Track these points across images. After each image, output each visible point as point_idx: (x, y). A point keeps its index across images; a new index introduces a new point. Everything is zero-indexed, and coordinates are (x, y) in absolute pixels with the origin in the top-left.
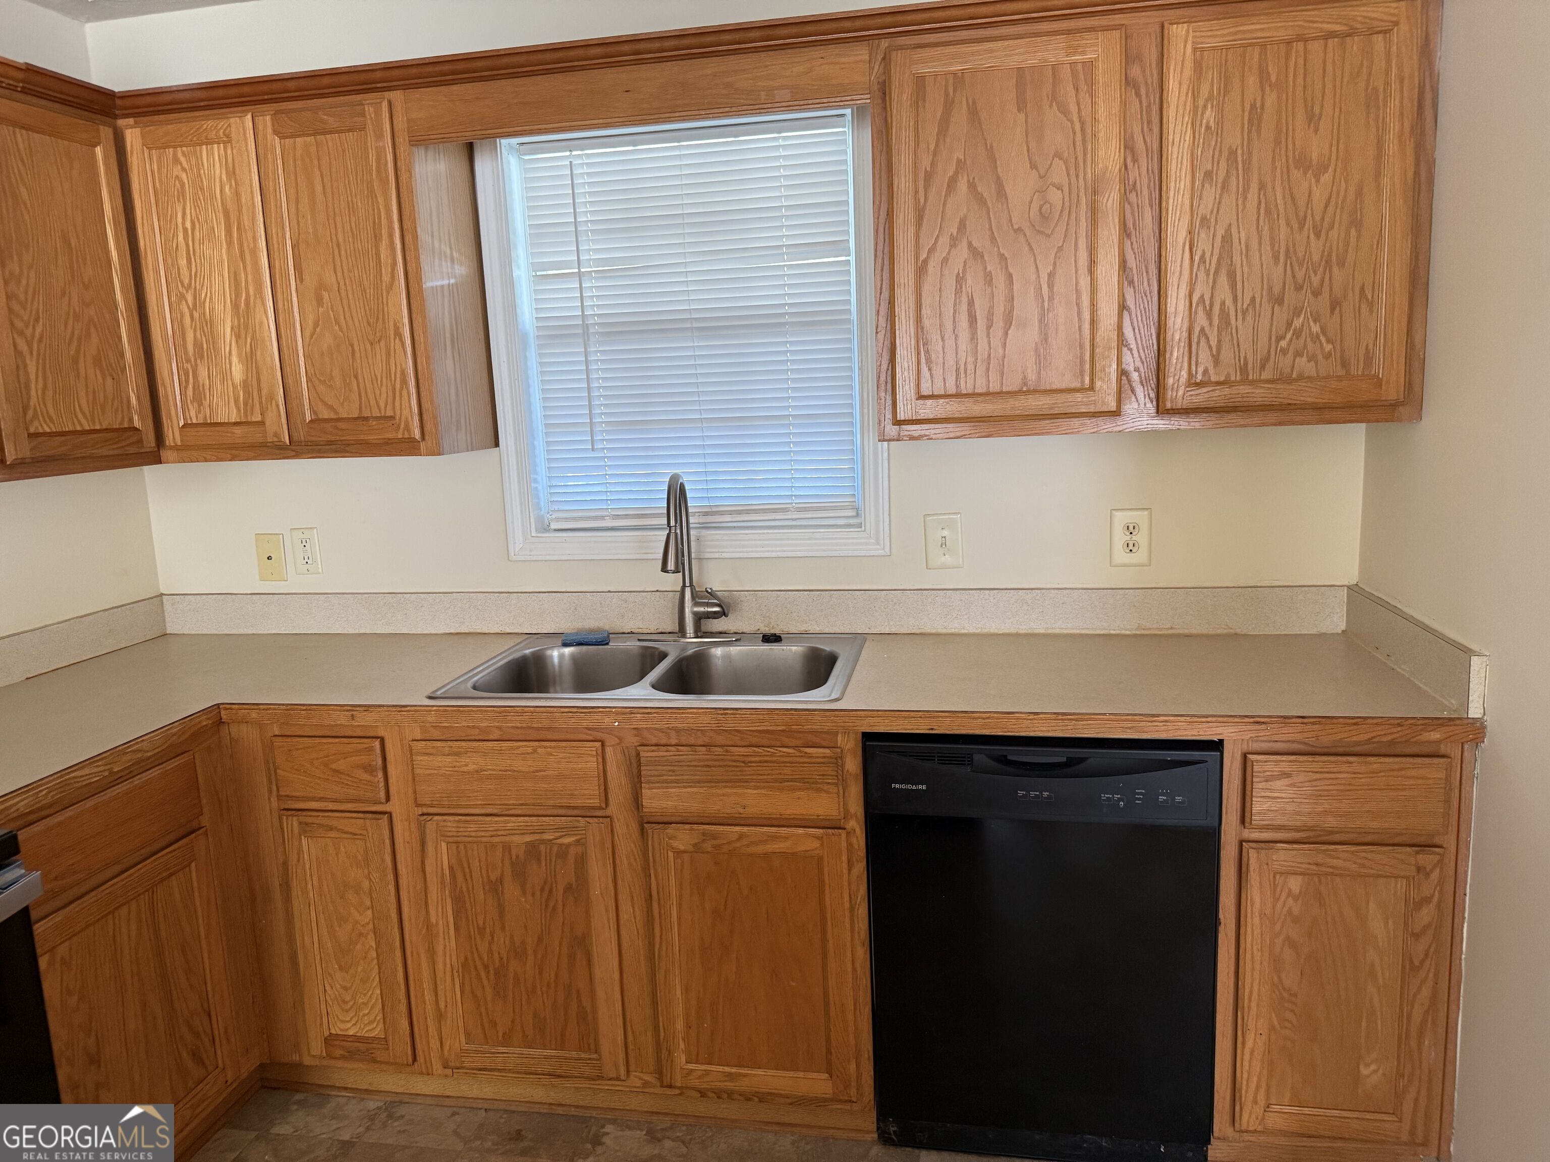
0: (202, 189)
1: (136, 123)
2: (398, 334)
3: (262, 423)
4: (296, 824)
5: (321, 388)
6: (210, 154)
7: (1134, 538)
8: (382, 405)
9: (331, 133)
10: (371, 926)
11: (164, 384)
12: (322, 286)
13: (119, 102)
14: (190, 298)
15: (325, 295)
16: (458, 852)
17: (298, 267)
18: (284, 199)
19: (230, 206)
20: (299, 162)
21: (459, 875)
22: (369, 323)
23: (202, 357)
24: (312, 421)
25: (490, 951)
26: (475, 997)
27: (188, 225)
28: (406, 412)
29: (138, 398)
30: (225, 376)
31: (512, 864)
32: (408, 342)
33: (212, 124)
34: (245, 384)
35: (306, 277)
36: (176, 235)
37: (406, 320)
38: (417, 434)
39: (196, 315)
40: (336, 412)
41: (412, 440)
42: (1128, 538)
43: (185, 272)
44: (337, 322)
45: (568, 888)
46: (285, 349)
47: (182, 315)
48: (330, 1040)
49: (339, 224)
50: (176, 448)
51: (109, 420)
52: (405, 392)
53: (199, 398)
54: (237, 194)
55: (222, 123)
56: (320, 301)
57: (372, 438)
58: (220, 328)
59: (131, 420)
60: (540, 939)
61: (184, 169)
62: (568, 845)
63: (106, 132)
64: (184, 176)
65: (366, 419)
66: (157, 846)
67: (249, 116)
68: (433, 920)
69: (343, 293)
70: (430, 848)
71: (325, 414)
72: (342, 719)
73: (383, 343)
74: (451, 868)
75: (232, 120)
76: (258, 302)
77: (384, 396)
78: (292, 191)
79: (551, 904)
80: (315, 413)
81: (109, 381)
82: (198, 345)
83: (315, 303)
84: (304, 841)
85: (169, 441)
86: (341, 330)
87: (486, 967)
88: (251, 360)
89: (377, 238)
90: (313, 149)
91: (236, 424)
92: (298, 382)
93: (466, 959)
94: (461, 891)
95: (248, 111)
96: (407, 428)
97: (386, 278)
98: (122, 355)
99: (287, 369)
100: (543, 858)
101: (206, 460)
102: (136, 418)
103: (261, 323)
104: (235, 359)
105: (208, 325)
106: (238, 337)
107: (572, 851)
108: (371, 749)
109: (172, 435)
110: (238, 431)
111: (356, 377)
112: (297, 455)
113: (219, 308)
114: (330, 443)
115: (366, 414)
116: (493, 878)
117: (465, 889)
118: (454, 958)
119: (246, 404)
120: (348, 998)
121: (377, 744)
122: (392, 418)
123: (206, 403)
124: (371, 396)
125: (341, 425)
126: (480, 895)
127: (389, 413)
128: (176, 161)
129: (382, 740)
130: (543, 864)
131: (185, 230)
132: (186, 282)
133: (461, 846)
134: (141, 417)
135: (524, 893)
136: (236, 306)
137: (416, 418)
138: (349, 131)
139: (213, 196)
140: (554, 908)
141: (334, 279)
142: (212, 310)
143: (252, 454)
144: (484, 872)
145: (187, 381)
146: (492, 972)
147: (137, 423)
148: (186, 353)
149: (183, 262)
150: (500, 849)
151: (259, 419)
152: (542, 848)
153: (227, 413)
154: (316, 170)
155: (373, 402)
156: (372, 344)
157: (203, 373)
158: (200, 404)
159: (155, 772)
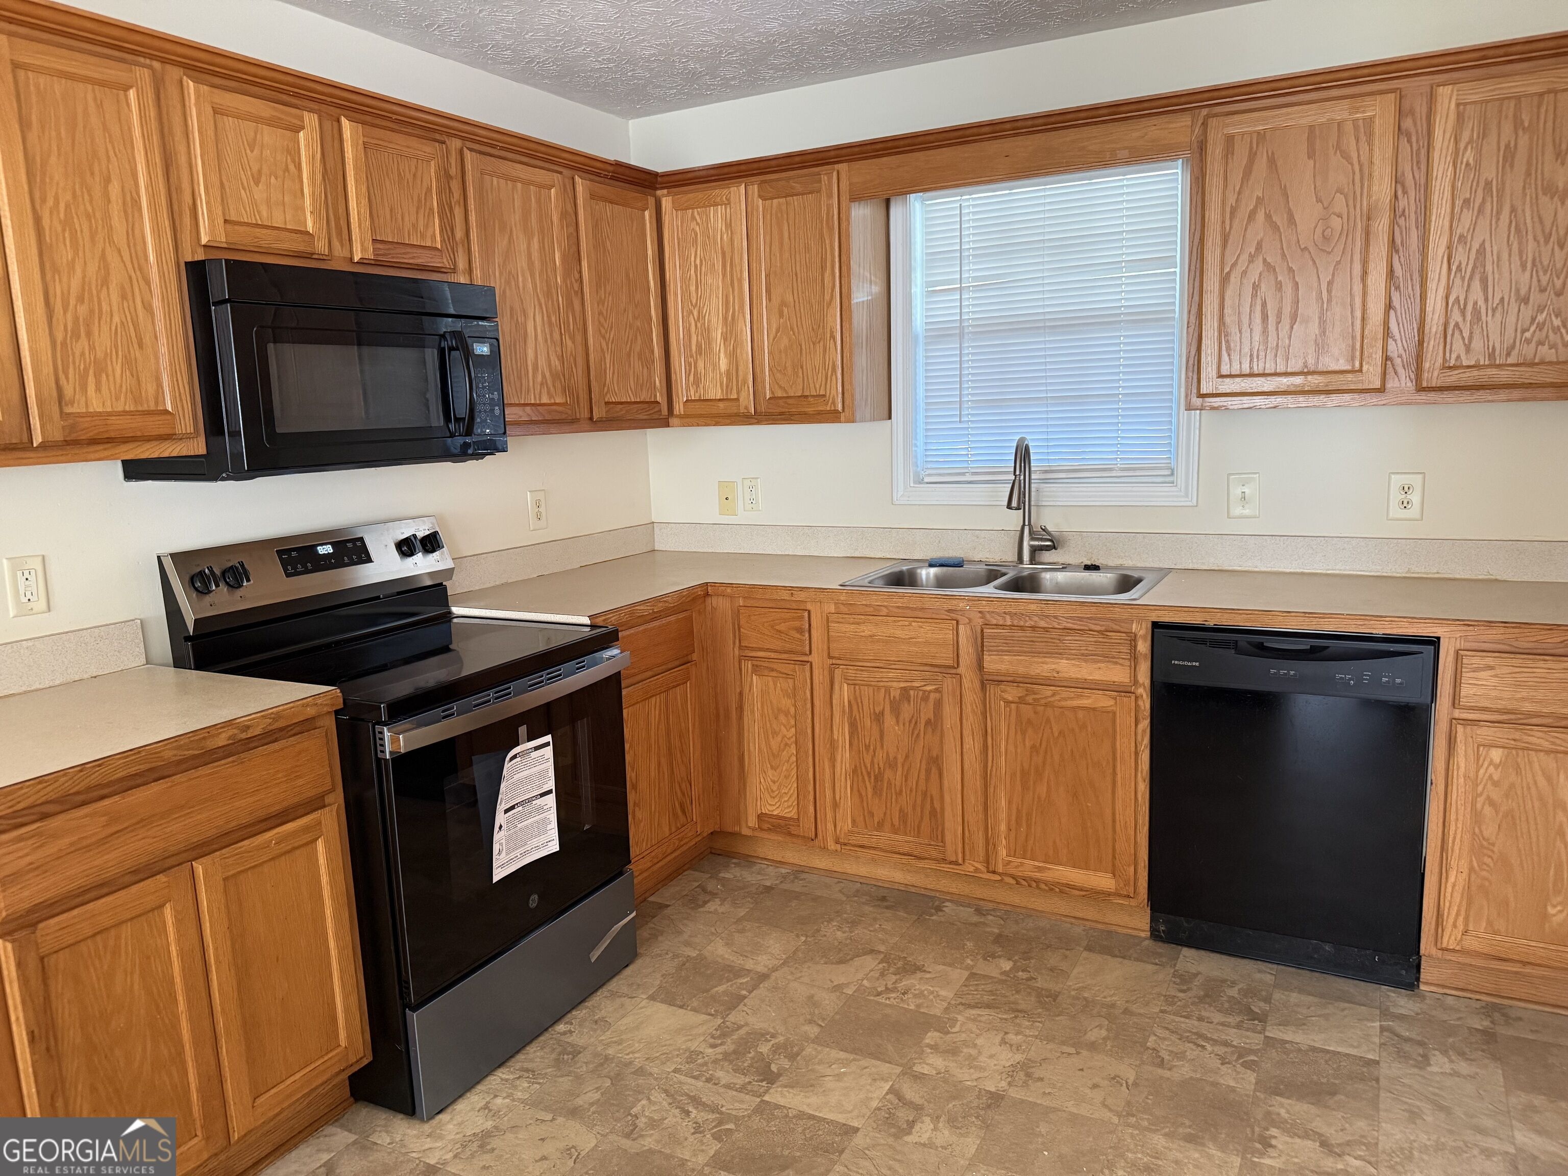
0: (709, 237)
1: (668, 193)
2: (833, 337)
3: (737, 400)
4: (750, 666)
5: (778, 376)
6: (716, 212)
7: (1409, 497)
8: (818, 386)
9: (796, 195)
10: (794, 739)
11: (675, 373)
12: (783, 304)
13: (659, 179)
14: (696, 313)
15: (785, 310)
16: (855, 691)
17: (768, 291)
18: (762, 243)
19: (727, 249)
20: (774, 217)
21: (855, 708)
22: (813, 329)
23: (701, 354)
24: (770, 398)
25: (872, 763)
26: (860, 795)
27: (698, 262)
28: (834, 392)
29: (660, 382)
30: (715, 366)
31: (891, 702)
32: (839, 342)
33: (718, 192)
34: (728, 372)
35: (773, 297)
36: (689, 269)
37: (839, 327)
38: (840, 408)
39: (699, 325)
40: (786, 392)
41: (836, 412)
42: (1403, 496)
43: (694, 294)
44: (792, 329)
45: (928, 722)
46: (756, 348)
47: (690, 325)
48: (761, 817)
49: (798, 259)
50: (680, 416)
51: (644, 396)
52: (834, 377)
53: (697, 382)
54: (732, 240)
55: (725, 191)
56: (781, 315)
57: (810, 410)
58: (714, 334)
59: (655, 396)
60: (907, 757)
61: (698, 224)
62: (930, 692)
63: (651, 200)
64: (697, 229)
65: (806, 397)
66: (670, 666)
67: (743, 186)
68: (835, 737)
69: (797, 308)
70: (837, 687)
71: (779, 393)
72: (785, 595)
73: (821, 344)
74: (849, 702)
75: (732, 189)
76: (741, 315)
77: (820, 380)
78: (768, 238)
79: (916, 732)
80: (773, 393)
81: (645, 370)
82: (699, 346)
83: (777, 316)
84: (754, 677)
85: (676, 412)
86: (794, 334)
87: (869, 774)
88: (733, 356)
89: (823, 268)
90: (784, 207)
91: (720, 400)
92: (763, 371)
93: (856, 766)
94: (855, 719)
95: (741, 183)
96: (834, 403)
97: (827, 297)
98: (653, 352)
99: (757, 362)
100: (912, 699)
101: (698, 425)
102: (658, 395)
103: (742, 330)
104: (722, 355)
105: (706, 332)
106: (725, 340)
107: (932, 696)
108: (802, 617)
109: (679, 408)
110: (721, 405)
111: (802, 367)
112: (759, 423)
113: (714, 320)
114: (781, 414)
115: (806, 394)
116: (877, 711)
117: (858, 717)
118: (848, 765)
119: (727, 387)
120: (775, 788)
121: (806, 614)
122: (824, 396)
123: (701, 386)
124: (811, 381)
125: (790, 401)
126: (868, 723)
127: (822, 393)
128: (693, 218)
129: (809, 612)
130: (912, 703)
131: (696, 266)
132: (694, 301)
133: (857, 687)
134: (661, 395)
135: (898, 722)
136: (725, 319)
137: (840, 396)
138: (809, 193)
139: (715, 242)
140: (918, 735)
141: (792, 299)
142: (709, 321)
143: (729, 421)
144: (871, 707)
145: (690, 371)
146: (873, 777)
147: (659, 399)
148: (691, 350)
149: (693, 288)
150: (883, 690)
151: (734, 396)
152: (912, 692)
153: (715, 392)
154: (785, 221)
155: (812, 385)
156: (814, 344)
157: (701, 364)
158: (698, 386)
159: (672, 618)
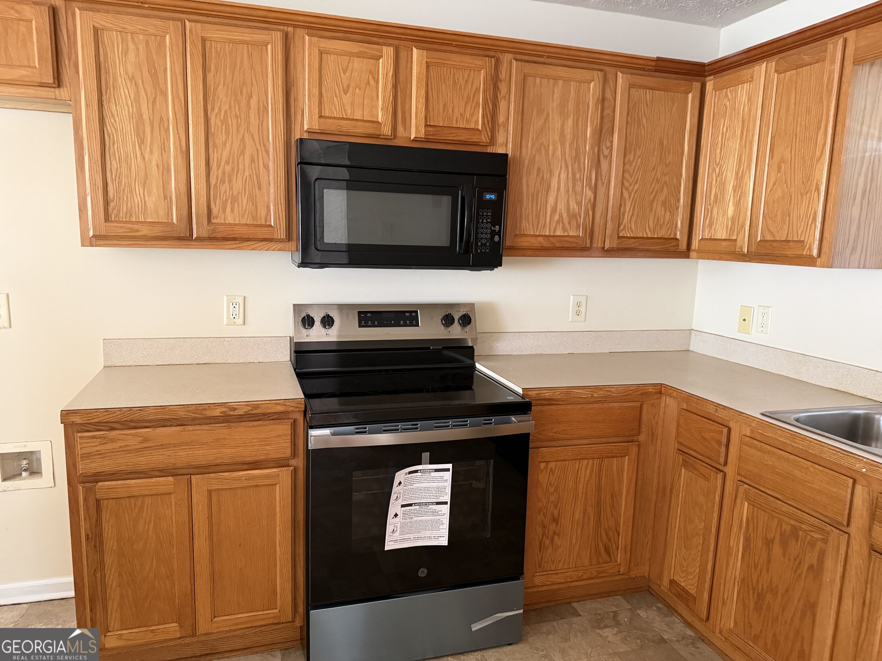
0: (735, 110)
1: (714, 77)
2: (818, 189)
3: (736, 240)
4: (681, 460)
5: (770, 222)
6: (743, 88)
8: (800, 233)
9: (806, 66)
10: (702, 532)
11: (697, 217)
12: (782, 160)
13: (707, 68)
14: (717, 170)
15: (783, 166)
16: (753, 512)
17: (772, 150)
18: (772, 110)
19: (746, 117)
20: (785, 87)
21: (751, 526)
22: (803, 183)
23: (716, 203)
24: (760, 241)
25: (758, 581)
26: (744, 604)
27: (725, 130)
28: (811, 239)
29: (682, 223)
30: (725, 212)
31: (781, 533)
32: (822, 194)
33: (745, 72)
34: (733, 217)
35: (775, 155)
36: (718, 137)
37: (824, 180)
38: (815, 253)
39: (718, 179)
40: (774, 236)
41: (811, 257)
43: (718, 155)
44: (786, 182)
45: (811, 567)
46: (755, 198)
47: (712, 180)
48: (672, 582)
49: (799, 122)
50: (698, 251)
51: (662, 233)
52: (813, 226)
53: (710, 225)
54: (750, 110)
55: (751, 71)
56: (779, 170)
57: (789, 253)
58: (728, 186)
59: (675, 234)
60: (787, 590)
61: (729, 100)
62: (817, 540)
63: (697, 85)
64: (728, 103)
65: (789, 241)
67: (765, 64)
68: (731, 545)
69: (793, 163)
70: (739, 501)
71: (769, 237)
72: (711, 409)
73: (808, 195)
74: (747, 519)
75: (755, 68)
76: (747, 172)
77: (802, 228)
78: (778, 106)
79: (799, 572)
80: (764, 237)
81: (668, 213)
82: (716, 196)
83: (776, 171)
84: (683, 470)
85: (693, 247)
86: (787, 187)
87: (754, 589)
88: (738, 204)
89: (819, 128)
90: (794, 78)
91: (724, 240)
92: (758, 218)
93: (744, 578)
94: (750, 536)
95: (763, 62)
96: (810, 249)
97: (818, 154)
98: (679, 200)
99: (754, 210)
100: (800, 538)
101: (708, 259)
102: (678, 233)
103: (746, 183)
104: (731, 204)
105: (722, 185)
106: (735, 191)
107: (819, 544)
108: (722, 432)
109: (695, 244)
110: (724, 244)
111: (789, 216)
112: (750, 261)
113: (729, 175)
114: (767, 255)
115: (789, 239)
116: (768, 537)
117: (752, 536)
118: (738, 573)
119: (731, 230)
120: (685, 565)
121: (725, 430)
122: (803, 241)
123: (713, 228)
124: (795, 228)
125: (774, 244)
126: (760, 544)
127: (802, 239)
128: (726, 95)
129: (729, 430)
130: (799, 543)
131: (723, 133)
132: (718, 161)
133: (756, 509)
134: (681, 233)
135: (784, 555)
136: (737, 174)
137: (817, 243)
138: (816, 63)
139: (739, 113)
140: (800, 575)
141: (789, 155)
142: (726, 176)
143: (729, 257)
144: (764, 530)
145: (707, 215)
146: (756, 594)
147: (678, 236)
148: (710, 200)
149: (718, 151)
150: (776, 520)
151: (734, 238)
152: (801, 533)
153: (721, 234)
154: (793, 90)
155: (795, 232)
156: (802, 195)
157: (715, 211)
158: (711, 228)
